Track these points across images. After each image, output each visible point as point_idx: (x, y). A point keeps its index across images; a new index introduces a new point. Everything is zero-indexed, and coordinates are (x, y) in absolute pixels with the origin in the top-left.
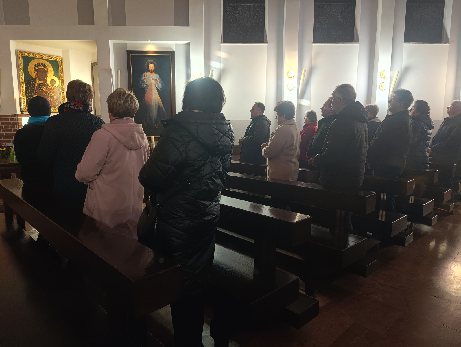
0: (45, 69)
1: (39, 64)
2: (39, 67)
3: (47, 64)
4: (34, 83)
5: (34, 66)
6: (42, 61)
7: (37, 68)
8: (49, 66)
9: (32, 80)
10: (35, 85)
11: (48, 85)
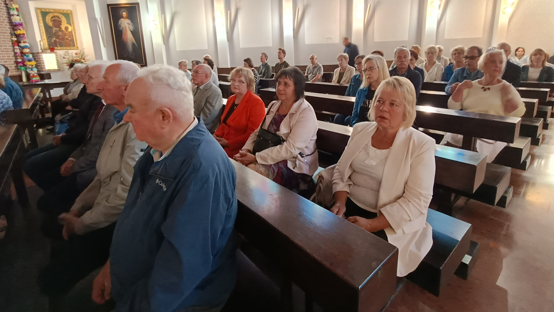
0: (59, 20)
1: (54, 17)
2: (54, 18)
3: (60, 16)
4: (52, 30)
5: (50, 18)
6: (56, 14)
7: (53, 19)
8: (61, 17)
9: (50, 28)
10: (52, 31)
11: (63, 31)
